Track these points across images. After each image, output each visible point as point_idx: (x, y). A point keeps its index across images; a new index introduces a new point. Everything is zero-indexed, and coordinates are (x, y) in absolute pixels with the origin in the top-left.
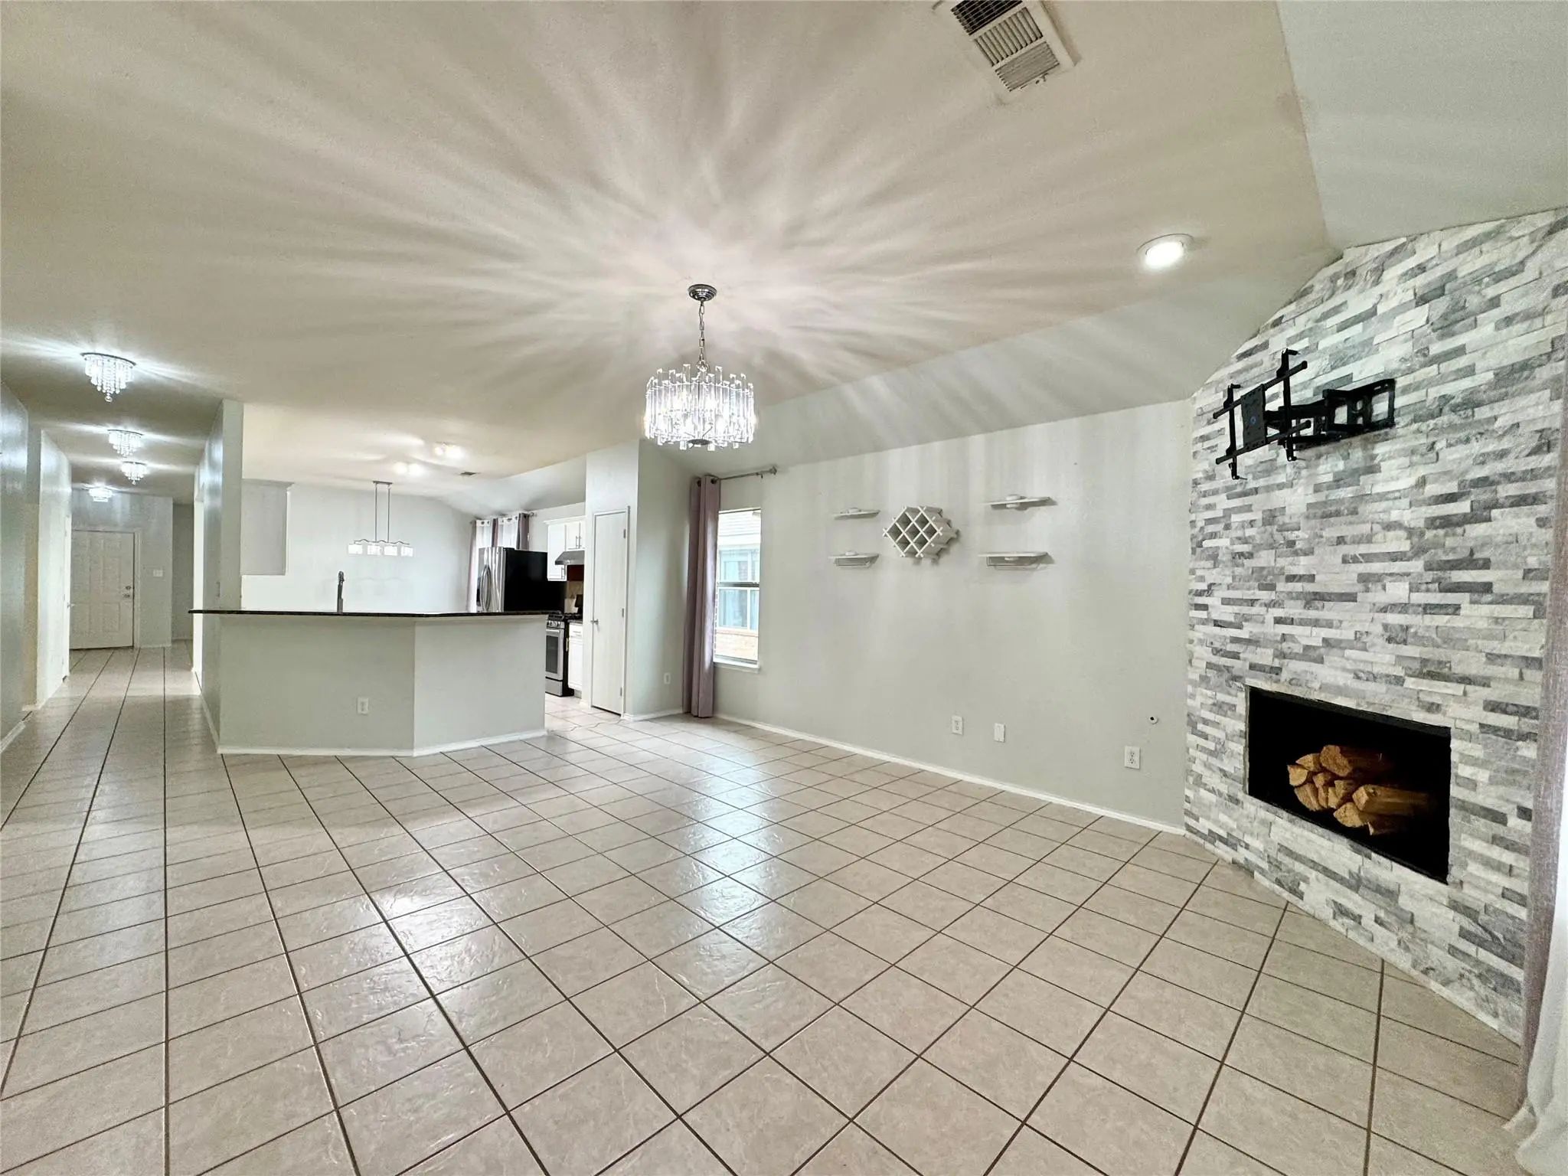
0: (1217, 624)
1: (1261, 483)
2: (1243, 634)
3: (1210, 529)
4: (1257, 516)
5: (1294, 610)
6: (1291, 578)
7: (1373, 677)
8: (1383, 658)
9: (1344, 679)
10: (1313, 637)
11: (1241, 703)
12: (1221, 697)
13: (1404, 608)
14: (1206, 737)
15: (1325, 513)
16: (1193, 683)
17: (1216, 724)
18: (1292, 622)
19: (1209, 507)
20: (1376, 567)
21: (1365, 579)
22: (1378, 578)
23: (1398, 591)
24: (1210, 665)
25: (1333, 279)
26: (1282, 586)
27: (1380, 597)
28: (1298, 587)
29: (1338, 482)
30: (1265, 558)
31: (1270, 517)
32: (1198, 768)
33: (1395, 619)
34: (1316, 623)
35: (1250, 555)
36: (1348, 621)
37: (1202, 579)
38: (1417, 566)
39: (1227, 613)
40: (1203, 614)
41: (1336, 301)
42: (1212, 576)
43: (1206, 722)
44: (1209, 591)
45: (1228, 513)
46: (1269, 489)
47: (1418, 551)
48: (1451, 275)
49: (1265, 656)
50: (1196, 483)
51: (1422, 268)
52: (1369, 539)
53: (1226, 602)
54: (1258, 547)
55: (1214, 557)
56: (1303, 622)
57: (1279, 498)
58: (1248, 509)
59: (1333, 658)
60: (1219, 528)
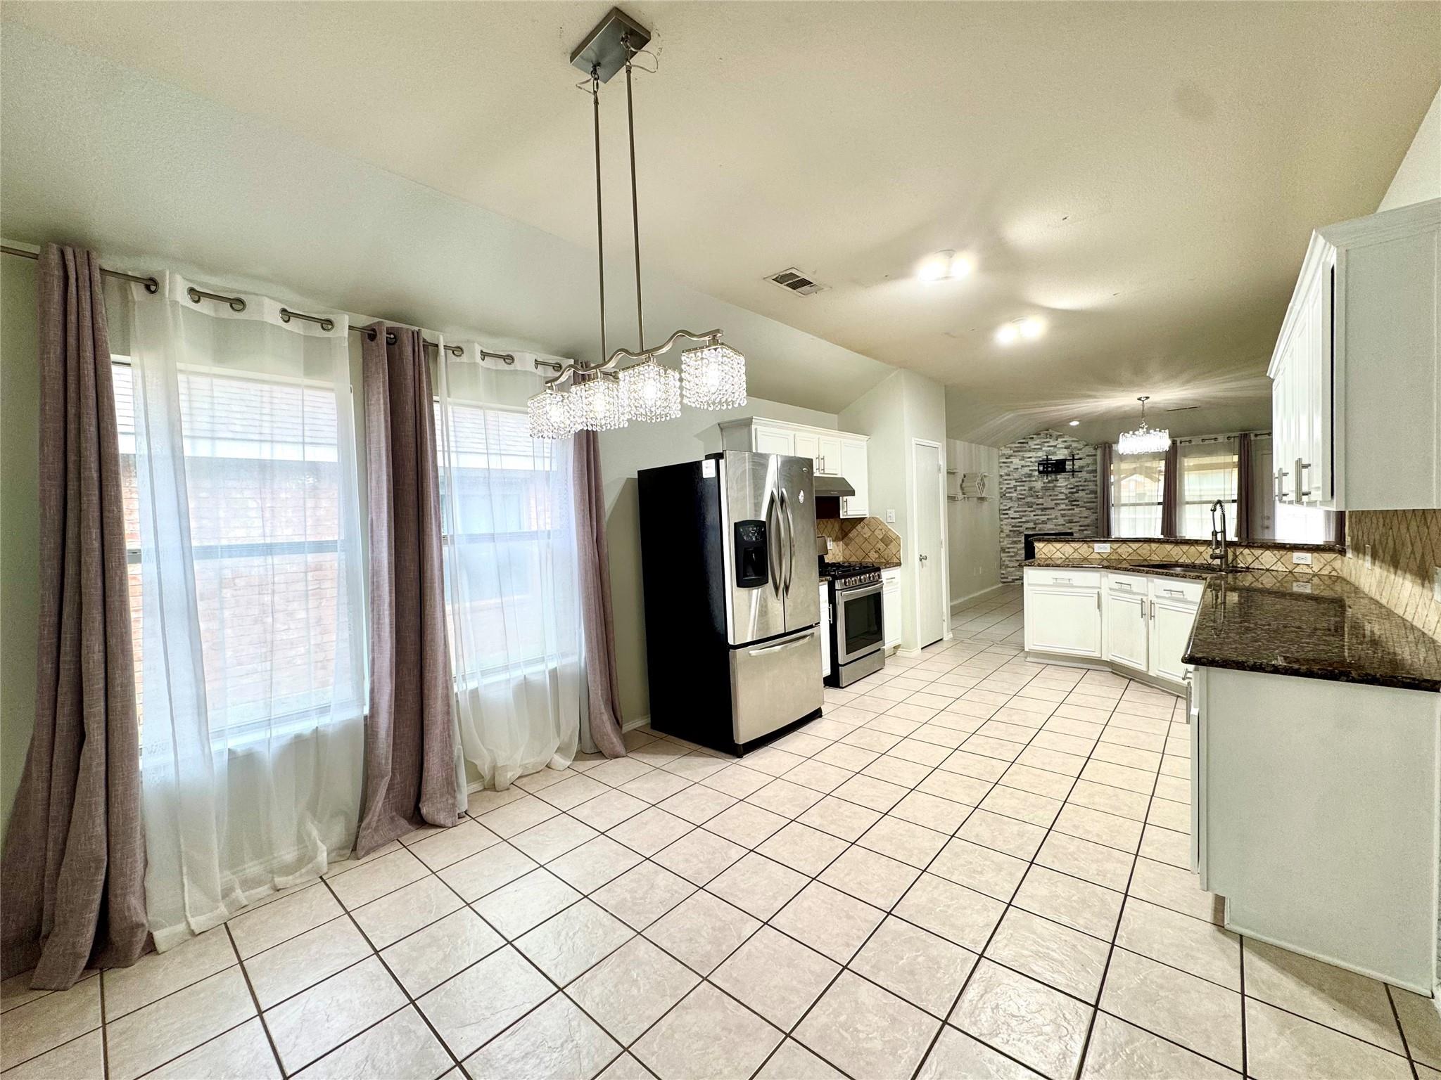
0: (1012, 518)
1: (1028, 479)
2: (1023, 520)
3: (1008, 490)
4: (1027, 488)
5: (1039, 512)
6: (1038, 504)
7: (1059, 525)
8: (1061, 521)
9: (1052, 527)
10: (1044, 518)
11: (1023, 539)
12: (1015, 539)
13: (1064, 510)
14: (1009, 552)
15: (1045, 489)
16: (1004, 538)
17: (1013, 548)
18: (1037, 515)
19: (1008, 484)
20: (1058, 502)
21: (1056, 504)
22: (1058, 504)
23: (1063, 506)
24: (1011, 531)
25: (1047, 434)
26: (1035, 506)
27: (1060, 508)
28: (1041, 506)
29: (1049, 482)
30: (1029, 499)
31: (1031, 489)
32: (1007, 563)
33: (1062, 512)
34: (1045, 515)
35: (1024, 499)
36: (1053, 514)
37: (1006, 505)
38: (1067, 501)
39: (1017, 515)
40: (1007, 516)
41: (1048, 440)
42: (1010, 504)
43: (1009, 548)
44: (1009, 509)
45: (1016, 486)
46: (1030, 481)
47: (1067, 498)
48: (1071, 445)
49: (1031, 525)
50: (1001, 476)
51: (1065, 442)
52: (1057, 495)
53: (1015, 512)
54: (1027, 497)
55: (1011, 498)
56: (1041, 515)
57: (1034, 484)
58: (1024, 486)
59: (1050, 522)
60: (1012, 490)
